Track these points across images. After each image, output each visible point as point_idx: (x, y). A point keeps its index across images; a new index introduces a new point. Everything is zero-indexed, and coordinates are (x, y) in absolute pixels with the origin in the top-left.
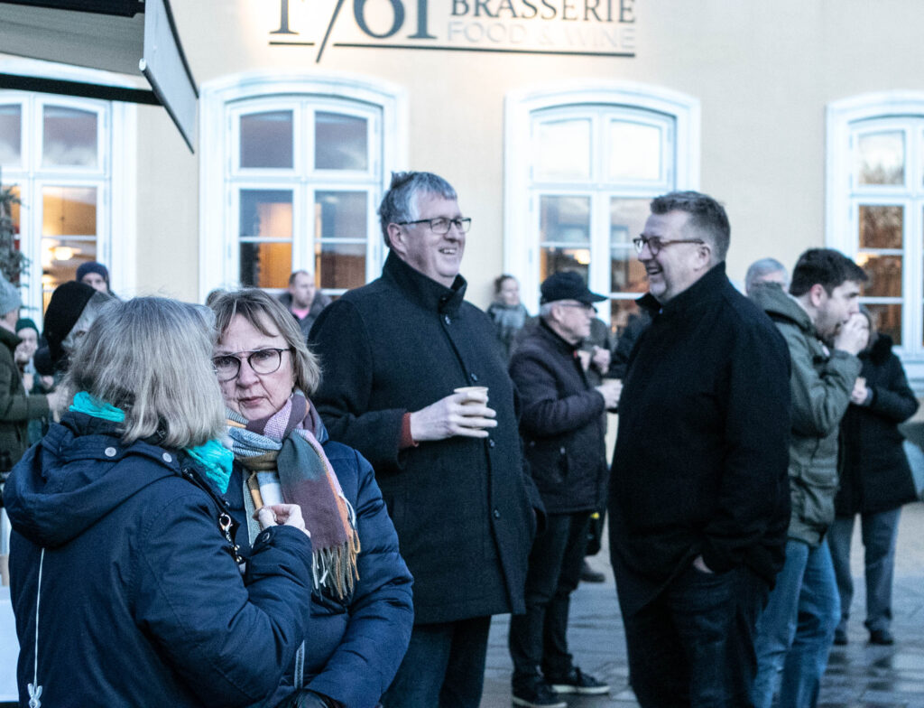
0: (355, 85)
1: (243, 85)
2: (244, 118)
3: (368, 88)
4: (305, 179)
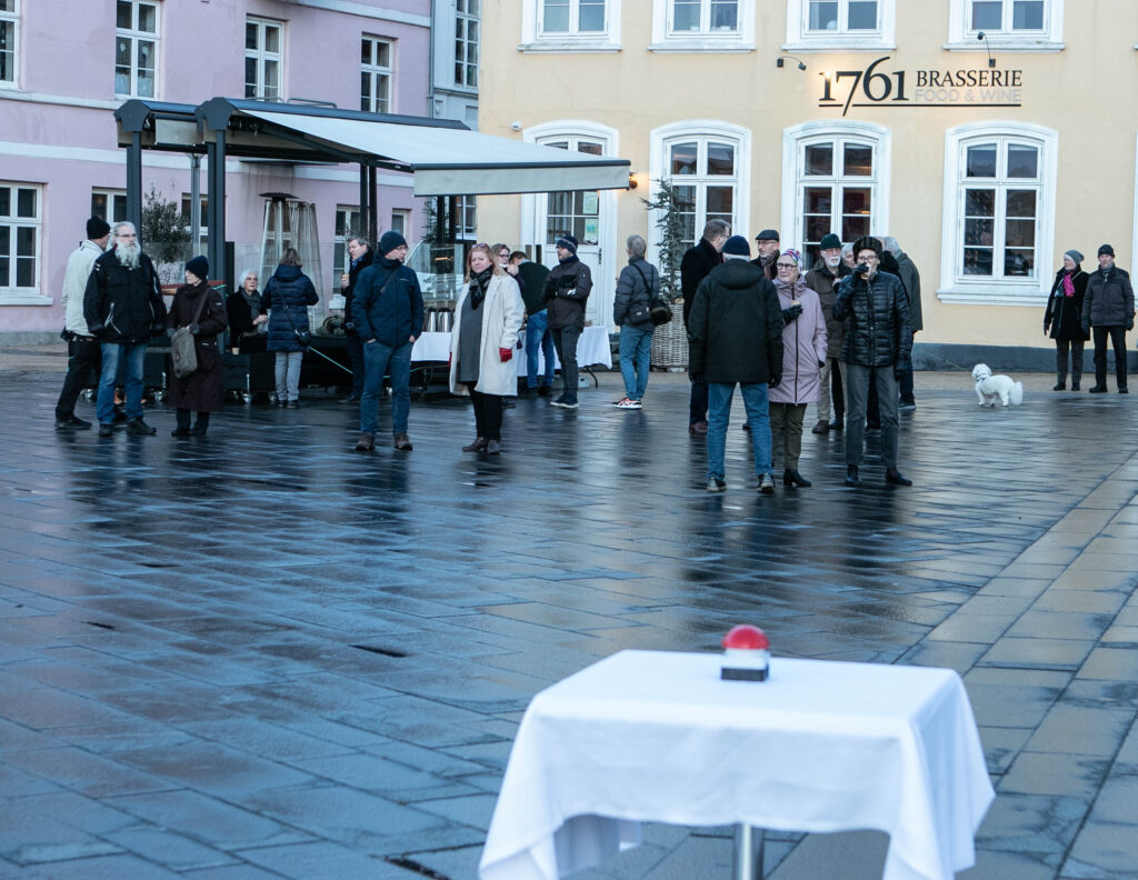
0: (863, 128)
1: (804, 129)
2: (807, 148)
3: (870, 129)
4: (838, 181)
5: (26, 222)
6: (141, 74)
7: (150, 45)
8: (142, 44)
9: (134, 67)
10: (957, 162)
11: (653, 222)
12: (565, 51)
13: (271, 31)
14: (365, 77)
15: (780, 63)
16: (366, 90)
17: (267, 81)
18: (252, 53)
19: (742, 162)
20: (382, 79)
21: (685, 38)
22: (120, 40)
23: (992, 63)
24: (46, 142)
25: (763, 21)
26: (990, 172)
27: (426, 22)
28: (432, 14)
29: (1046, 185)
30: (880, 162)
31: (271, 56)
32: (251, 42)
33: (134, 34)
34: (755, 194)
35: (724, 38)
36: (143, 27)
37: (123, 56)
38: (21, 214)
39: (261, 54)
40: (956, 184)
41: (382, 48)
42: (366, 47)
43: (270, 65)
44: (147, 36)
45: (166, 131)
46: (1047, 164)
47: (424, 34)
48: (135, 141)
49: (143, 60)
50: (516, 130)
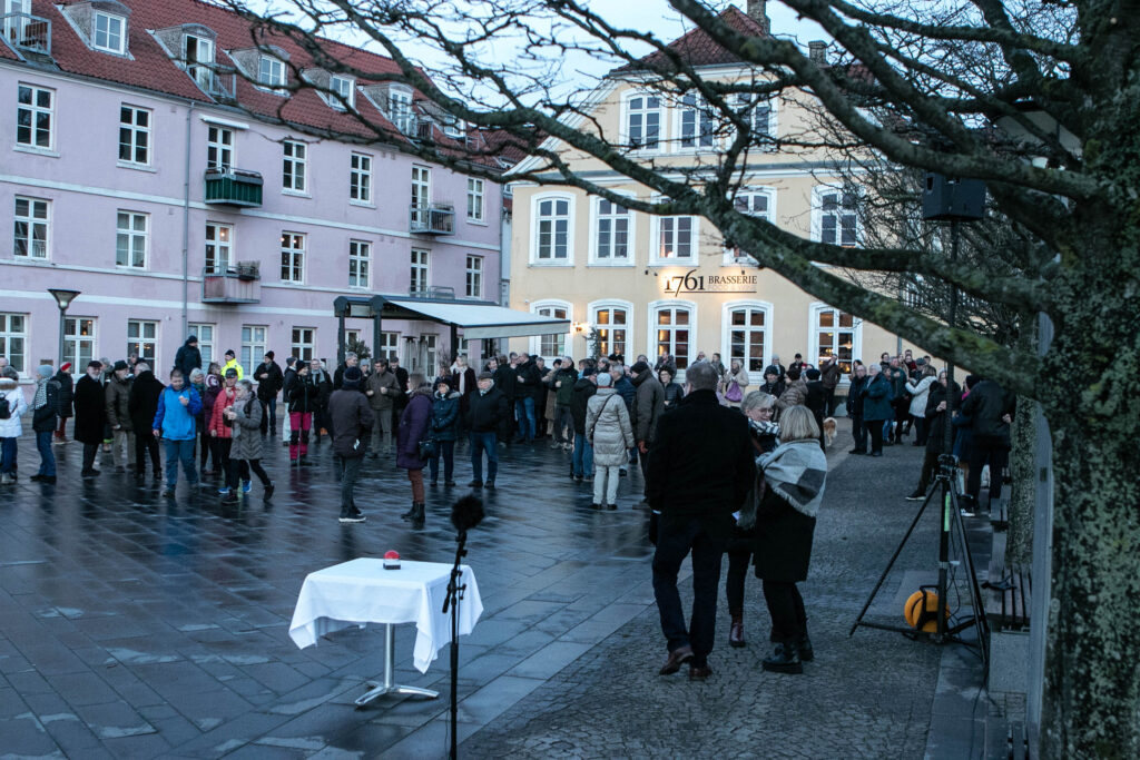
0: (685, 302)
1: (658, 303)
2: (659, 311)
3: (688, 303)
4: (674, 327)
5: (308, 345)
6: (362, 276)
7: (366, 263)
8: (362, 262)
9: (358, 273)
10: (727, 318)
11: (588, 347)
12: (548, 267)
13: (423, 255)
14: (469, 275)
15: (647, 273)
16: (469, 280)
17: (422, 278)
18: (414, 265)
19: (630, 318)
20: (477, 276)
21: (603, 261)
22: (351, 261)
23: (743, 272)
24: (317, 308)
25: (639, 253)
26: (743, 323)
27: (498, 248)
28: (501, 245)
29: (768, 329)
30: (693, 318)
31: (423, 266)
32: (414, 260)
33: (359, 258)
34: (635, 333)
35: (621, 261)
36: (363, 254)
37: (353, 269)
38: (305, 342)
39: (419, 266)
40: (727, 327)
41: (477, 261)
42: (469, 260)
43: (423, 271)
44: (364, 259)
45: (355, 310)
46: (769, 319)
47: (497, 255)
48: (342, 314)
49: (363, 270)
50: (527, 304)
